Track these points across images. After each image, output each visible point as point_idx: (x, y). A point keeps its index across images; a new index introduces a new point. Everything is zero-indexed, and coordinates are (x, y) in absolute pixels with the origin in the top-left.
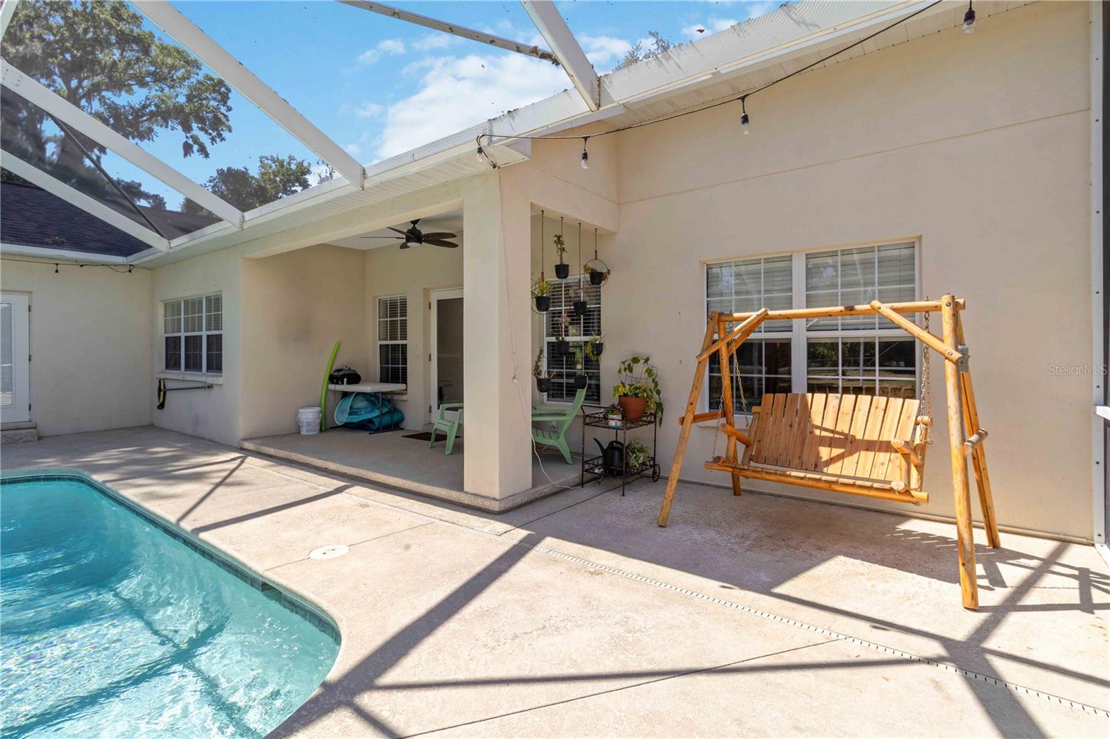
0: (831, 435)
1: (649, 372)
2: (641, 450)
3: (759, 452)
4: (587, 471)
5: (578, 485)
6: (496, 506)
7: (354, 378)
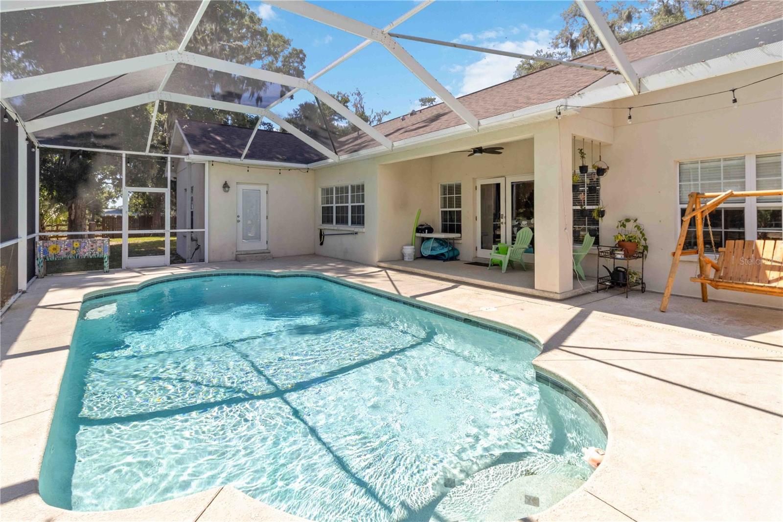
0: (780, 265)
1: (638, 227)
2: (635, 274)
3: (726, 274)
4: (600, 283)
5: (595, 291)
6: (558, 297)
7: (431, 230)
